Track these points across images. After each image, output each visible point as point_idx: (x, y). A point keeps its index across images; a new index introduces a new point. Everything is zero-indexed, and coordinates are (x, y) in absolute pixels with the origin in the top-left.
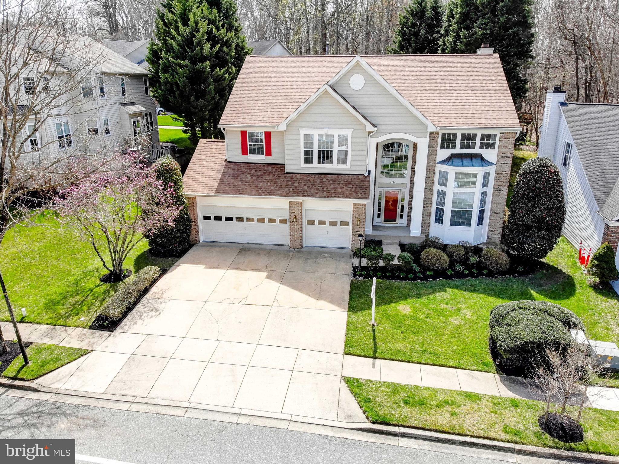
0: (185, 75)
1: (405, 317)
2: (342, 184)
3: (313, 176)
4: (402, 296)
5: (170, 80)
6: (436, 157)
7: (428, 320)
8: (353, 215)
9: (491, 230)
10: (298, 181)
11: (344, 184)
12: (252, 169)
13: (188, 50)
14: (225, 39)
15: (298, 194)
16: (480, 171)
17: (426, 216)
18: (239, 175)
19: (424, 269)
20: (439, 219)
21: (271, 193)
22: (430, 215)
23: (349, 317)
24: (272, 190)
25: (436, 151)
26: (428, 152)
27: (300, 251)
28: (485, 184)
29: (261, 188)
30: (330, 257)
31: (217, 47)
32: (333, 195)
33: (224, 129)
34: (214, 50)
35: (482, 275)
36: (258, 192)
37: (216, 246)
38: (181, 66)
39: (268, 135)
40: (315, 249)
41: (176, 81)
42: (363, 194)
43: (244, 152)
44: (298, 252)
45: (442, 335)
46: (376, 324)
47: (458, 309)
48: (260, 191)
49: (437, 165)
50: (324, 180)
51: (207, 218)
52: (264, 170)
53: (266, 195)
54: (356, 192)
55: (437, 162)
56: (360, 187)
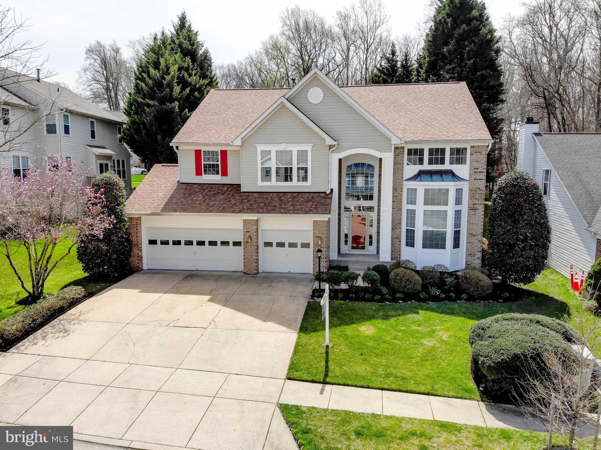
0: (152, 114)
1: (368, 338)
2: (302, 201)
3: (271, 194)
4: (366, 317)
5: (137, 120)
6: (402, 174)
7: (395, 341)
8: (314, 233)
9: (469, 255)
10: (254, 199)
11: (304, 202)
12: (206, 189)
13: (157, 91)
14: (198, 86)
15: (253, 211)
16: (451, 186)
17: (395, 239)
18: (190, 195)
19: (393, 291)
20: (410, 243)
21: (223, 210)
22: (400, 238)
23: (299, 338)
24: (224, 208)
25: (403, 167)
26: (394, 169)
27: (256, 276)
28: (458, 201)
29: (213, 206)
30: (288, 281)
31: (188, 90)
32: (291, 212)
33: (177, 148)
34: (184, 92)
35: (462, 299)
36: (209, 209)
37: (159, 273)
38: (149, 106)
39: (224, 153)
40: (273, 275)
41: (144, 120)
42: (324, 210)
43: (199, 173)
44: (252, 277)
45: (412, 358)
46: (330, 346)
47: (432, 331)
48: (211, 209)
49: (404, 183)
50: (282, 198)
51: (153, 242)
52: (219, 190)
53: (216, 212)
54: (316, 208)
55: (404, 180)
56: (321, 204)
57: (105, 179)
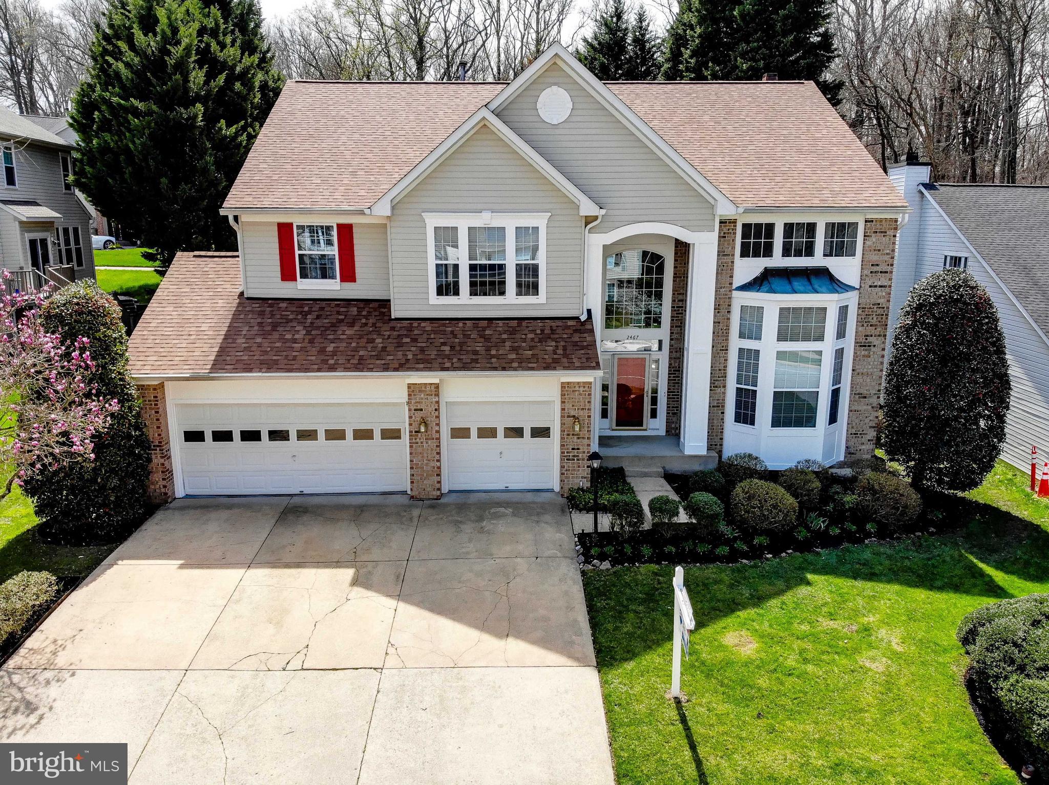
0: (147, 132)
1: (752, 668)
2: (532, 339)
3: (461, 325)
4: (720, 605)
5: (112, 145)
6: (732, 277)
7: (810, 668)
8: (563, 409)
9: (854, 434)
10: (425, 336)
11: (537, 340)
12: (309, 312)
13: (154, 81)
14: (238, 69)
15: (429, 365)
16: (830, 301)
17: (716, 407)
18: (275, 327)
19: (748, 534)
20: (746, 414)
21: (360, 365)
22: (723, 406)
23: (604, 683)
24: (361, 358)
25: (733, 262)
26: (718, 266)
27: (437, 504)
28: (841, 334)
29: (334, 353)
30: (514, 515)
31: (221, 79)
32: (515, 365)
33: (236, 218)
34: (212, 84)
35: (868, 535)
36: (327, 364)
37: (217, 507)
38: (136, 112)
39: (346, 232)
40: (473, 498)
41: (127, 145)
42: (584, 360)
43: (288, 274)
44: (432, 507)
45: (861, 710)
46: (683, 699)
47: (866, 630)
48: (331, 362)
49: (735, 294)
50: (487, 332)
51: (194, 436)
52: (338, 313)
53: (347, 369)
54: (565, 355)
55: (734, 287)
56: (575, 344)
57: (75, 300)
